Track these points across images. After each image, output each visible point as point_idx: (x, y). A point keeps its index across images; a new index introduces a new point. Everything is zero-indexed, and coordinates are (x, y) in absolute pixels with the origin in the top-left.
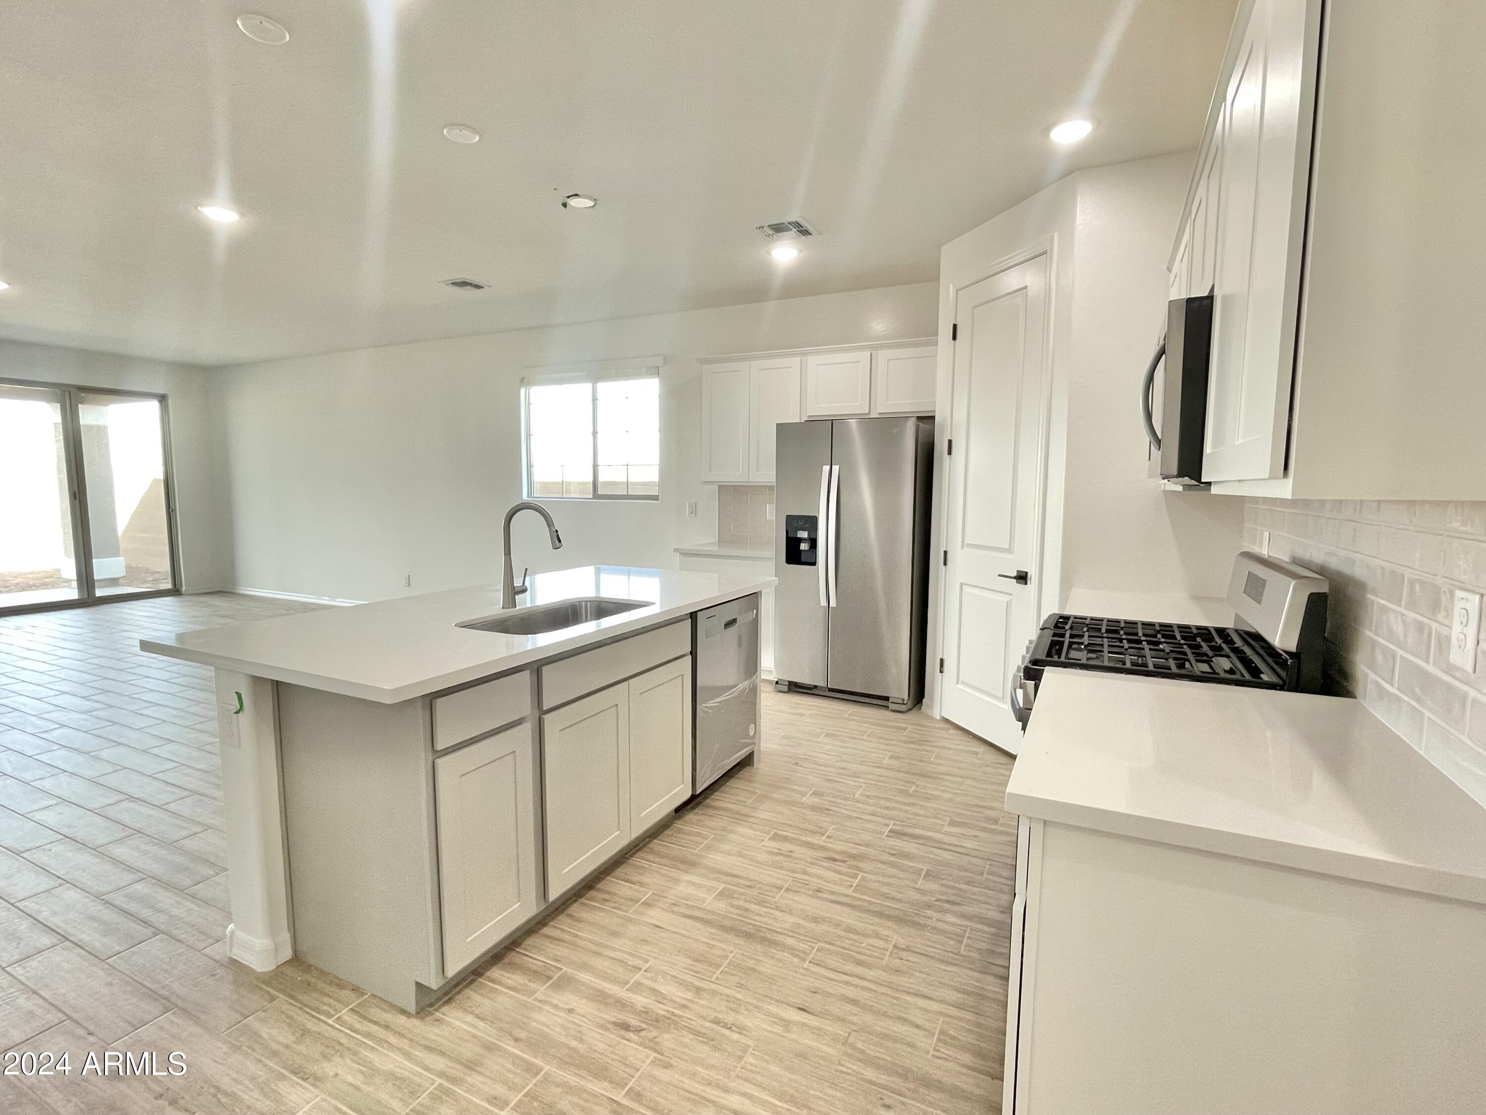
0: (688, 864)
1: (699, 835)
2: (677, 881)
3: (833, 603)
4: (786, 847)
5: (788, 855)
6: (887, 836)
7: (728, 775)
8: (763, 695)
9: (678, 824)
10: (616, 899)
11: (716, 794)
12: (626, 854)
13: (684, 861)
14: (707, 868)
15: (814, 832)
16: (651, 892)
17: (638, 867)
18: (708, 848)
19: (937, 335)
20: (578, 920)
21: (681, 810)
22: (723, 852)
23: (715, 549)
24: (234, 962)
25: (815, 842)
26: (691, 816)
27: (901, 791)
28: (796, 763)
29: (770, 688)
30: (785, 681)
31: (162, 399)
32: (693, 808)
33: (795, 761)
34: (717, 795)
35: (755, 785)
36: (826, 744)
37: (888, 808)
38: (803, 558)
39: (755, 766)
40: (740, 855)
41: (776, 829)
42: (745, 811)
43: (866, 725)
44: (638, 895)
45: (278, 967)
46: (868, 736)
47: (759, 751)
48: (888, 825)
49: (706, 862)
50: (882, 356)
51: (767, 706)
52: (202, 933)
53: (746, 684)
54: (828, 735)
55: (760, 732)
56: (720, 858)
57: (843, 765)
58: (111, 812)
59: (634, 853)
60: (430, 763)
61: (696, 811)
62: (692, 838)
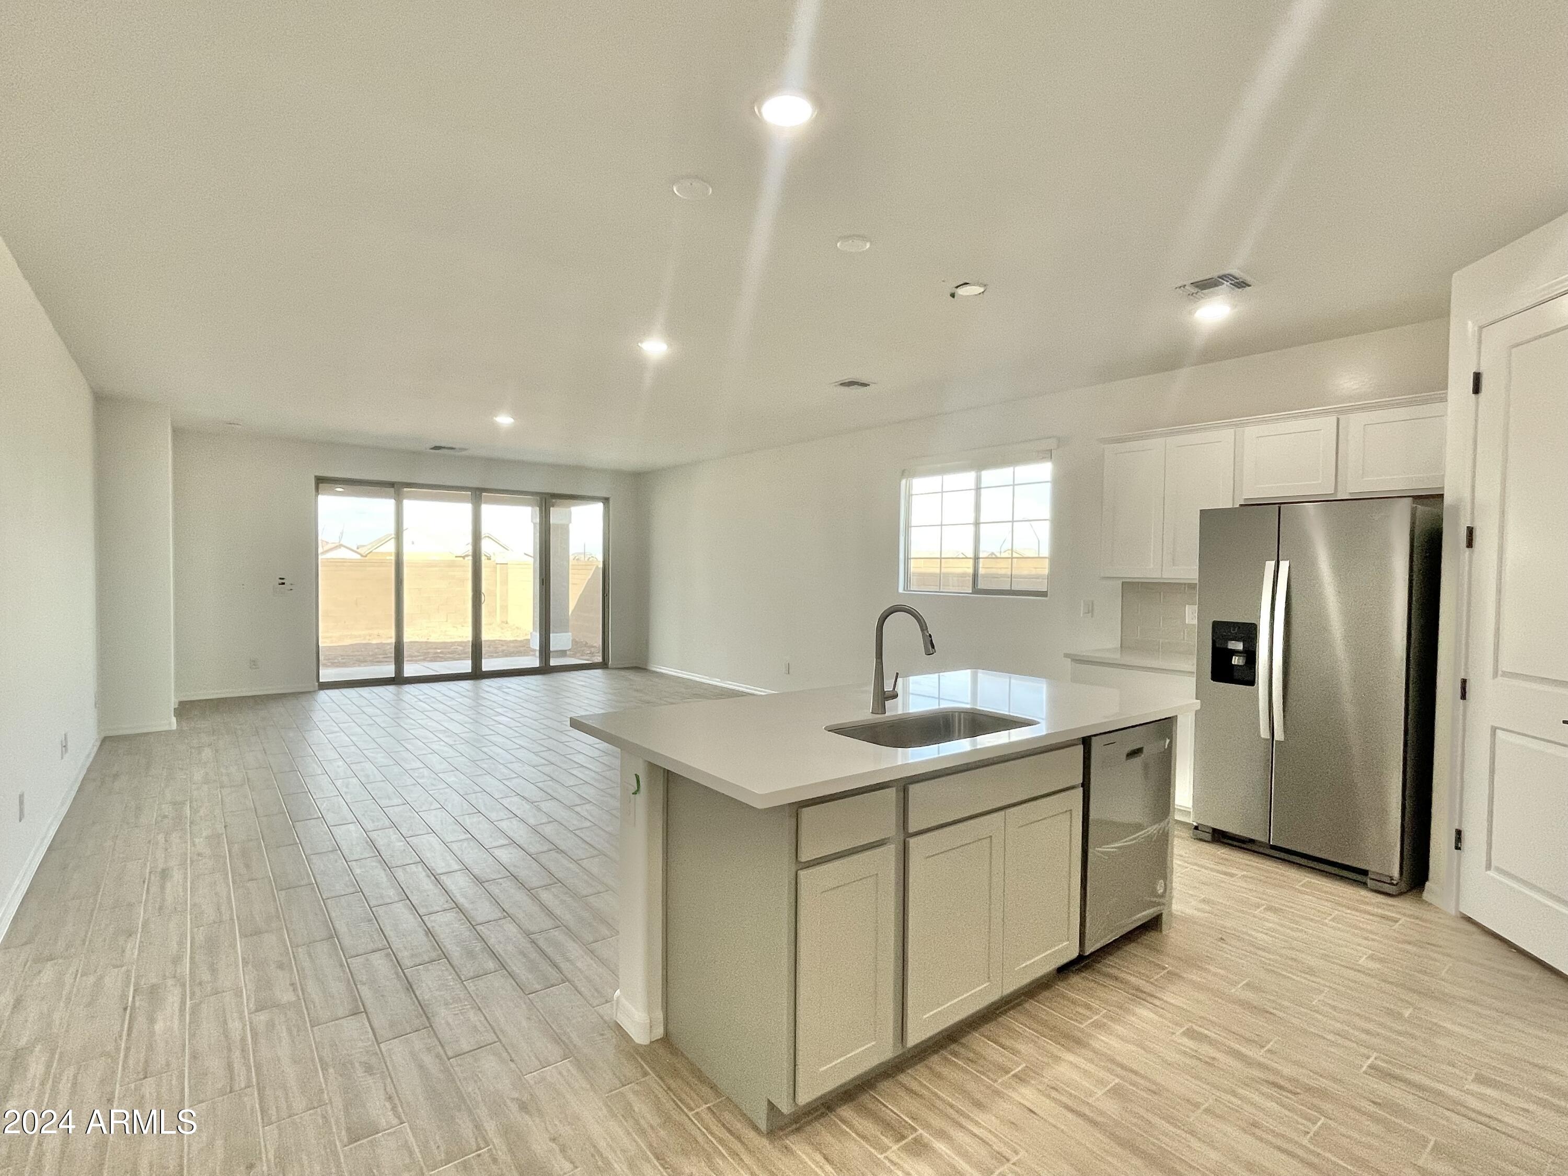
0: (1072, 1041)
1: (1088, 1007)
2: (1057, 1059)
3: (1279, 735)
4: (1206, 1050)
5: (1210, 1063)
6: (1365, 1073)
7: (1130, 937)
8: (1176, 842)
9: (1061, 987)
10: (981, 1062)
11: (1111, 958)
12: (997, 1009)
13: (1067, 1036)
14: (1095, 1051)
15: (1249, 1041)
16: (1024, 1065)
17: (1010, 1029)
18: (1098, 1025)
19: (1446, 387)
20: (939, 1076)
21: (1064, 970)
22: (1118, 1036)
23: (1116, 657)
24: (619, 1027)
25: (1250, 1054)
26: (1076, 980)
27: (1390, 1013)
28: (1222, 939)
29: (1187, 834)
30: (1208, 827)
31: (606, 500)
32: (1080, 970)
33: (1220, 936)
34: (1111, 960)
35: (1166, 959)
36: (1267, 920)
37: (1367, 1032)
38: (1237, 675)
39: (1164, 933)
40: (1141, 1046)
41: (1192, 1022)
42: (1149, 988)
43: (1329, 904)
44: (1009, 1064)
45: (652, 1042)
46: (1333, 920)
47: (1171, 914)
48: (1368, 1058)
49: (1096, 1044)
50: (1355, 422)
51: (1182, 856)
52: (596, 990)
53: (1153, 829)
54: (1269, 909)
55: (1172, 889)
56: (1114, 1042)
57: (1293, 954)
58: (543, 859)
59: (1006, 1012)
60: (794, 874)
61: (1084, 974)
62: (1080, 1010)
